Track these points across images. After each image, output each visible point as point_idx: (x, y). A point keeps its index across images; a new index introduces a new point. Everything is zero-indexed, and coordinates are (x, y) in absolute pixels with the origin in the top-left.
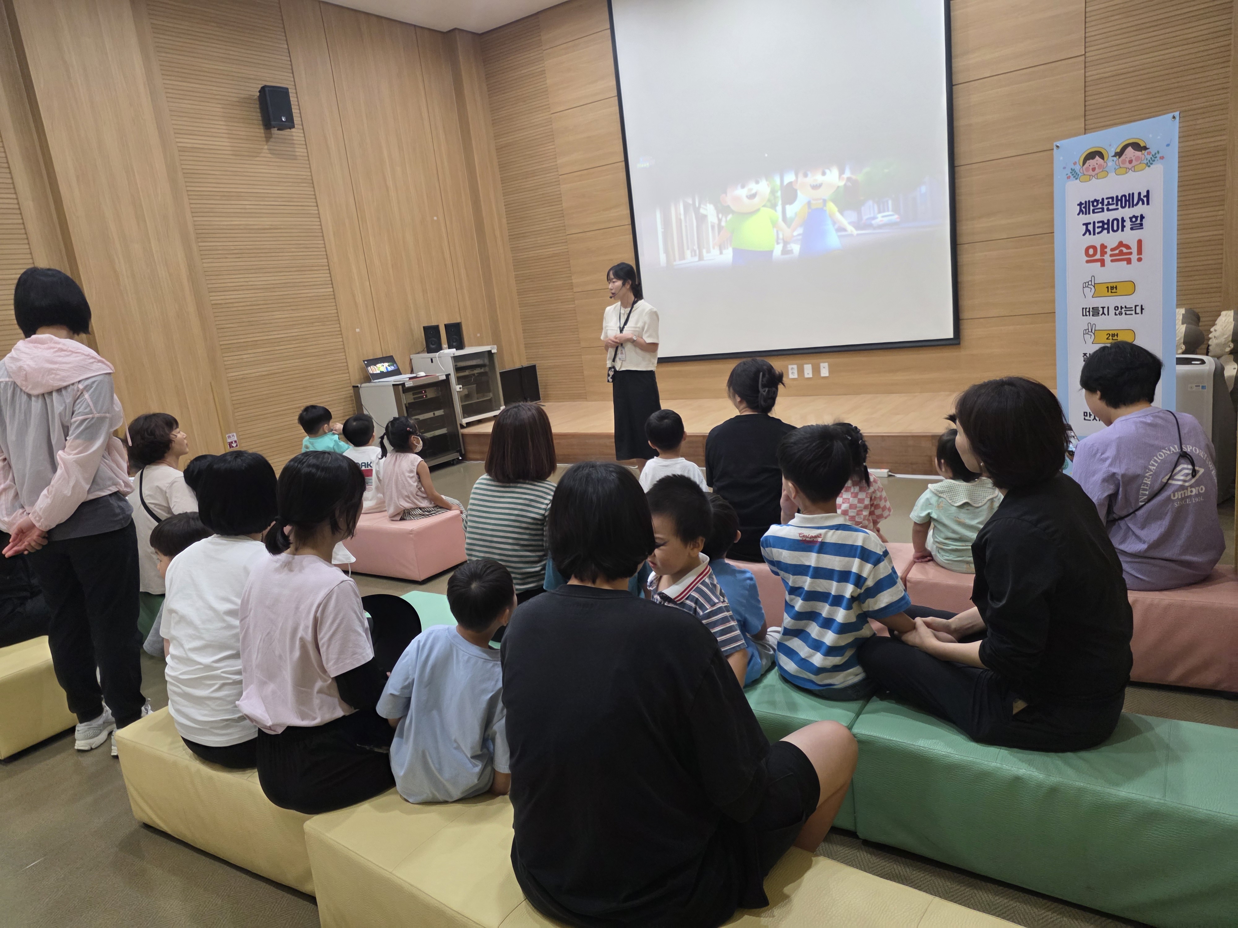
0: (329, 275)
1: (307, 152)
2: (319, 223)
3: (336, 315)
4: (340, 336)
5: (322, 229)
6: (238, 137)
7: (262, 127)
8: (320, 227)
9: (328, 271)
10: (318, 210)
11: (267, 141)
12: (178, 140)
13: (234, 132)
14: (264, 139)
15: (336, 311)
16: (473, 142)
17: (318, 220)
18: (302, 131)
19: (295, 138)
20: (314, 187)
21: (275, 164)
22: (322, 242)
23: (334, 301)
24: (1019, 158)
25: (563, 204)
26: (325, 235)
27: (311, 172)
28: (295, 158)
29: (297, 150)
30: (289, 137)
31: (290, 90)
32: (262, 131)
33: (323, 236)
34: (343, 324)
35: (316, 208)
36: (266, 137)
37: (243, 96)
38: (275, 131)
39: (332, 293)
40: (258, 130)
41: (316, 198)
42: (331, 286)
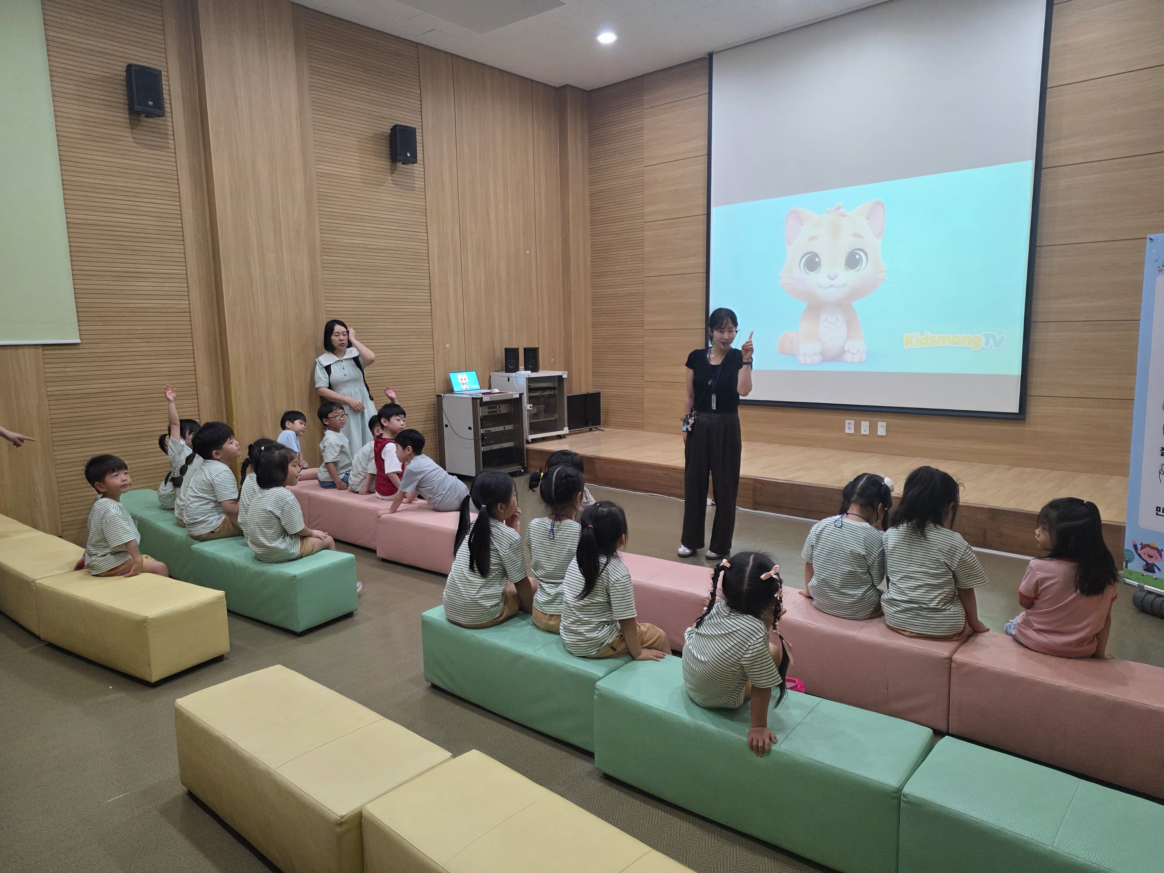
0: (429, 295)
1: (425, 185)
2: (426, 248)
3: (430, 330)
4: (430, 349)
5: (428, 253)
6: (368, 167)
7: (389, 160)
8: (424, 252)
9: (429, 291)
10: (427, 236)
11: (392, 173)
12: (318, 166)
13: (366, 163)
14: (390, 171)
15: (429, 327)
16: (570, 187)
18: (422, 166)
19: (416, 172)
20: (426, 216)
21: (395, 193)
22: (427, 265)
24: (1105, 244)
25: (645, 249)
26: (430, 259)
27: (425, 202)
28: (413, 189)
29: (416, 182)
30: (411, 171)
31: (417, 130)
32: (389, 164)
33: (429, 260)
34: (435, 338)
35: (426, 234)
36: (391, 169)
37: (377, 132)
38: (400, 165)
39: (430, 311)
40: (386, 163)
41: (426, 226)
42: (428, 304)
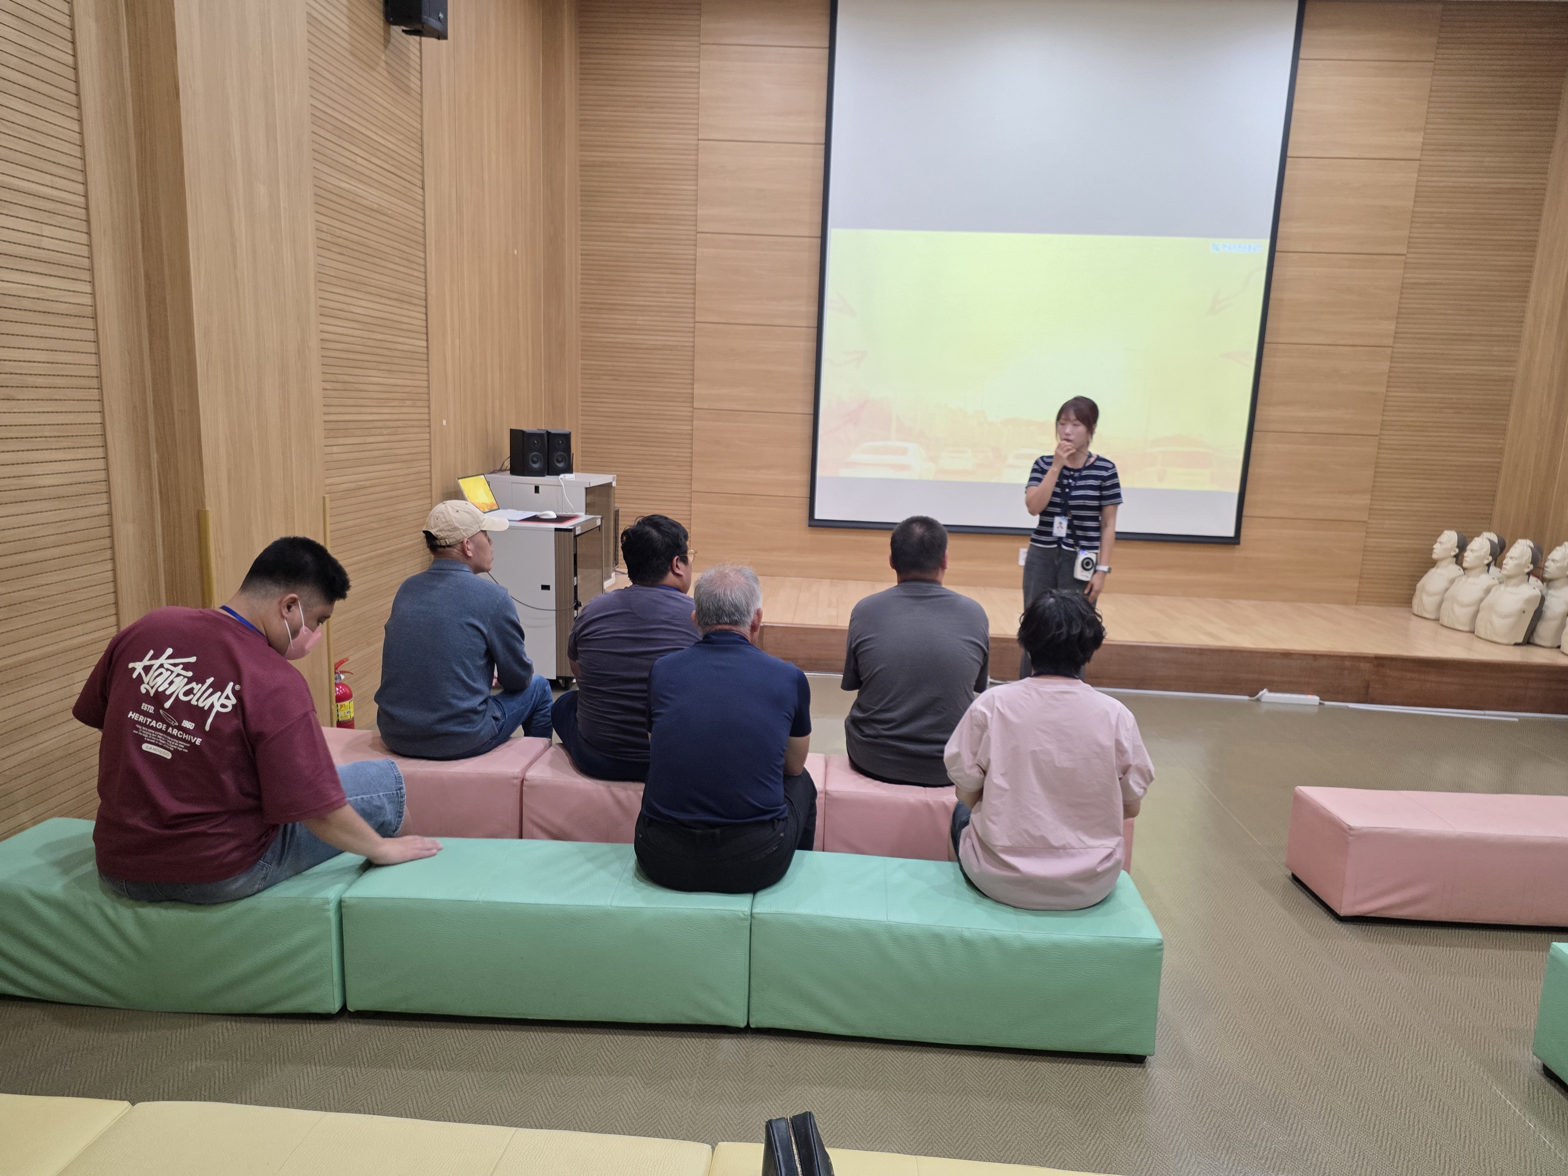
0: (424, 317)
1: (421, 87)
2: (423, 221)
3: (426, 390)
4: (427, 430)
5: (425, 232)
8: (421, 227)
9: (423, 310)
10: (424, 196)
11: (386, 47)
14: (381, 37)
15: (425, 384)
17: (421, 213)
20: (422, 153)
21: (389, 92)
22: (423, 256)
23: (425, 364)
25: (697, 276)
26: (427, 245)
27: (422, 123)
29: (412, 78)
33: (425, 246)
34: (432, 406)
35: (420, 191)
36: (386, 38)
39: (425, 350)
40: (381, 24)
41: (422, 174)
42: (424, 337)
